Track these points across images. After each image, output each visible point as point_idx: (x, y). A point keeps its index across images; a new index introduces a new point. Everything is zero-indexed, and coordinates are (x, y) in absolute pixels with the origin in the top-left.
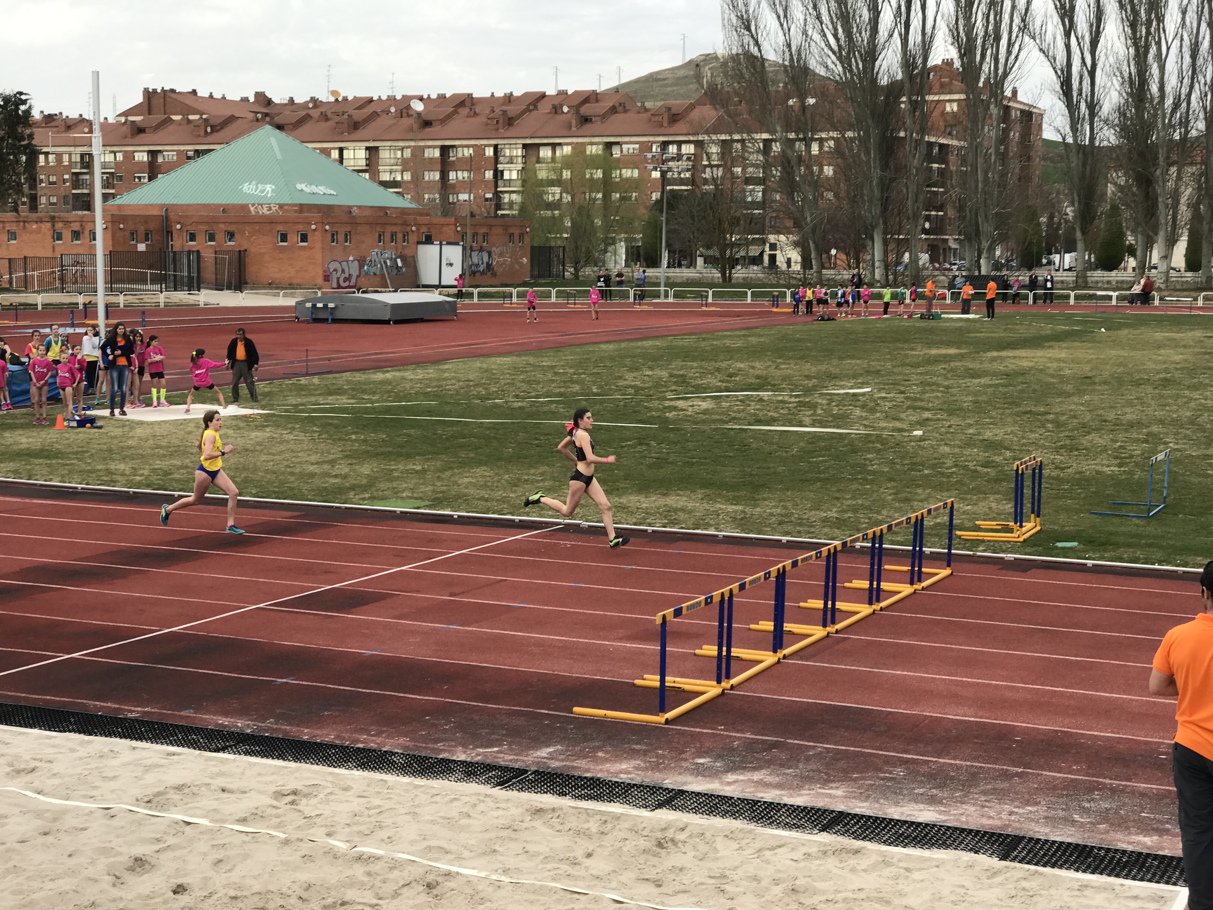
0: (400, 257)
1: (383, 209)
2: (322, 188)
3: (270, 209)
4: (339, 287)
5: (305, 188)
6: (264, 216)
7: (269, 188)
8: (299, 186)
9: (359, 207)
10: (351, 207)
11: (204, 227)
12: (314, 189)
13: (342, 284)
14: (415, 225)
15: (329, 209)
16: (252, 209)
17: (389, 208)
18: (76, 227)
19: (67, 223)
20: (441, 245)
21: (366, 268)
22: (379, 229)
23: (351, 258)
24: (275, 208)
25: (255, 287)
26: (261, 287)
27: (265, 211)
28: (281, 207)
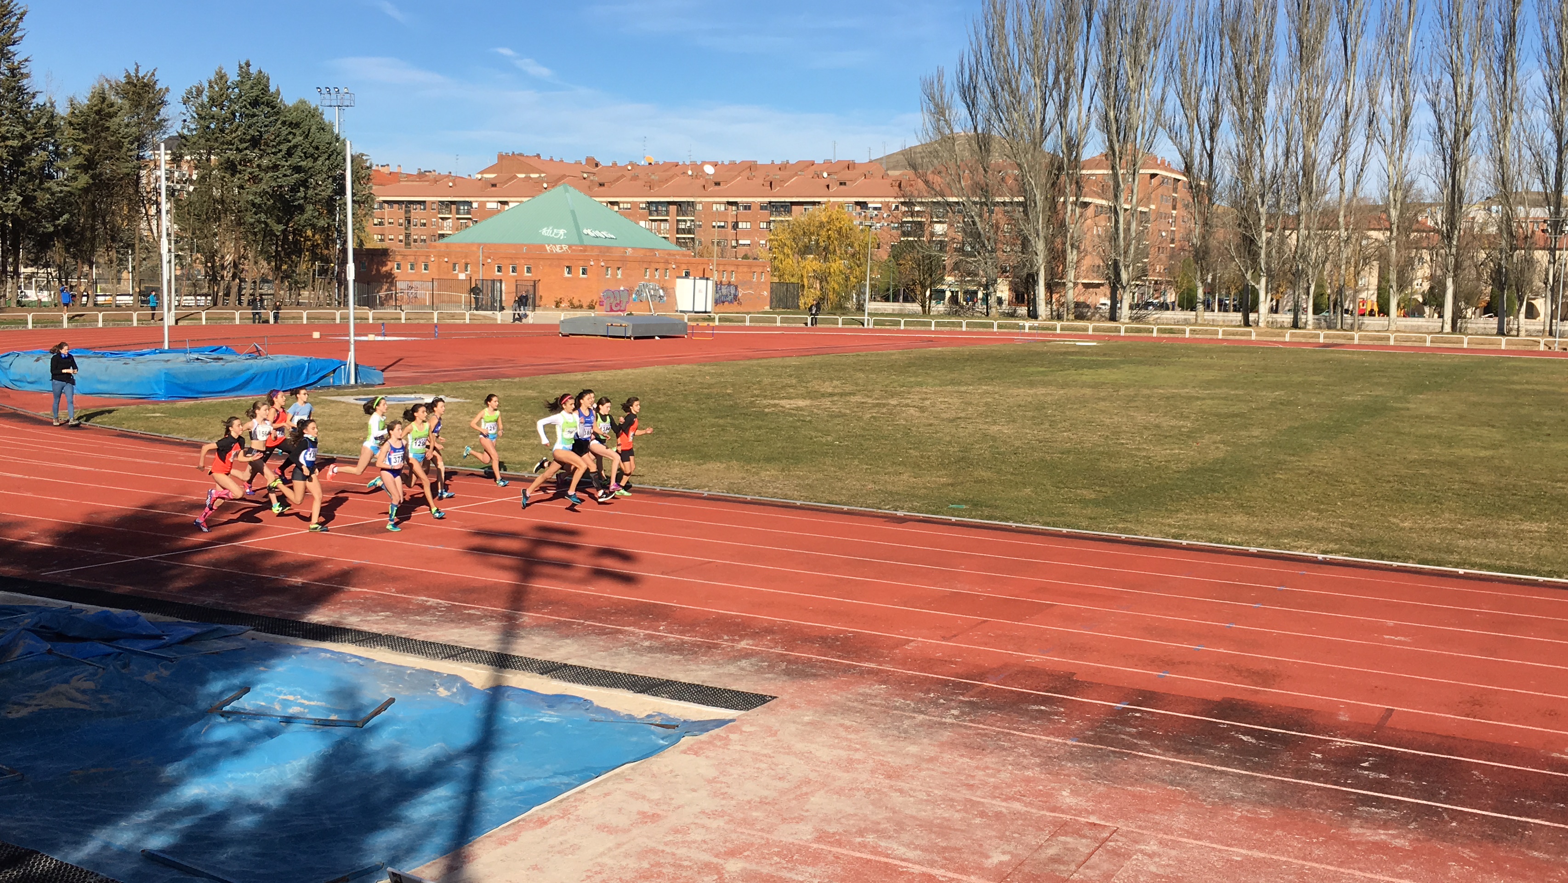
0: (662, 288)
1: (652, 250)
2: (604, 233)
3: (562, 248)
4: (612, 310)
5: (590, 233)
6: (557, 254)
7: (562, 232)
8: (585, 231)
9: (633, 248)
10: (626, 248)
11: (509, 261)
12: (598, 233)
13: (614, 309)
14: (675, 263)
15: (609, 249)
16: (548, 248)
17: (658, 250)
18: (412, 260)
19: (404, 256)
20: (695, 279)
21: (634, 296)
22: (645, 266)
23: (622, 288)
24: (565, 247)
25: (545, 309)
26: (550, 309)
27: (558, 250)
28: (570, 247)
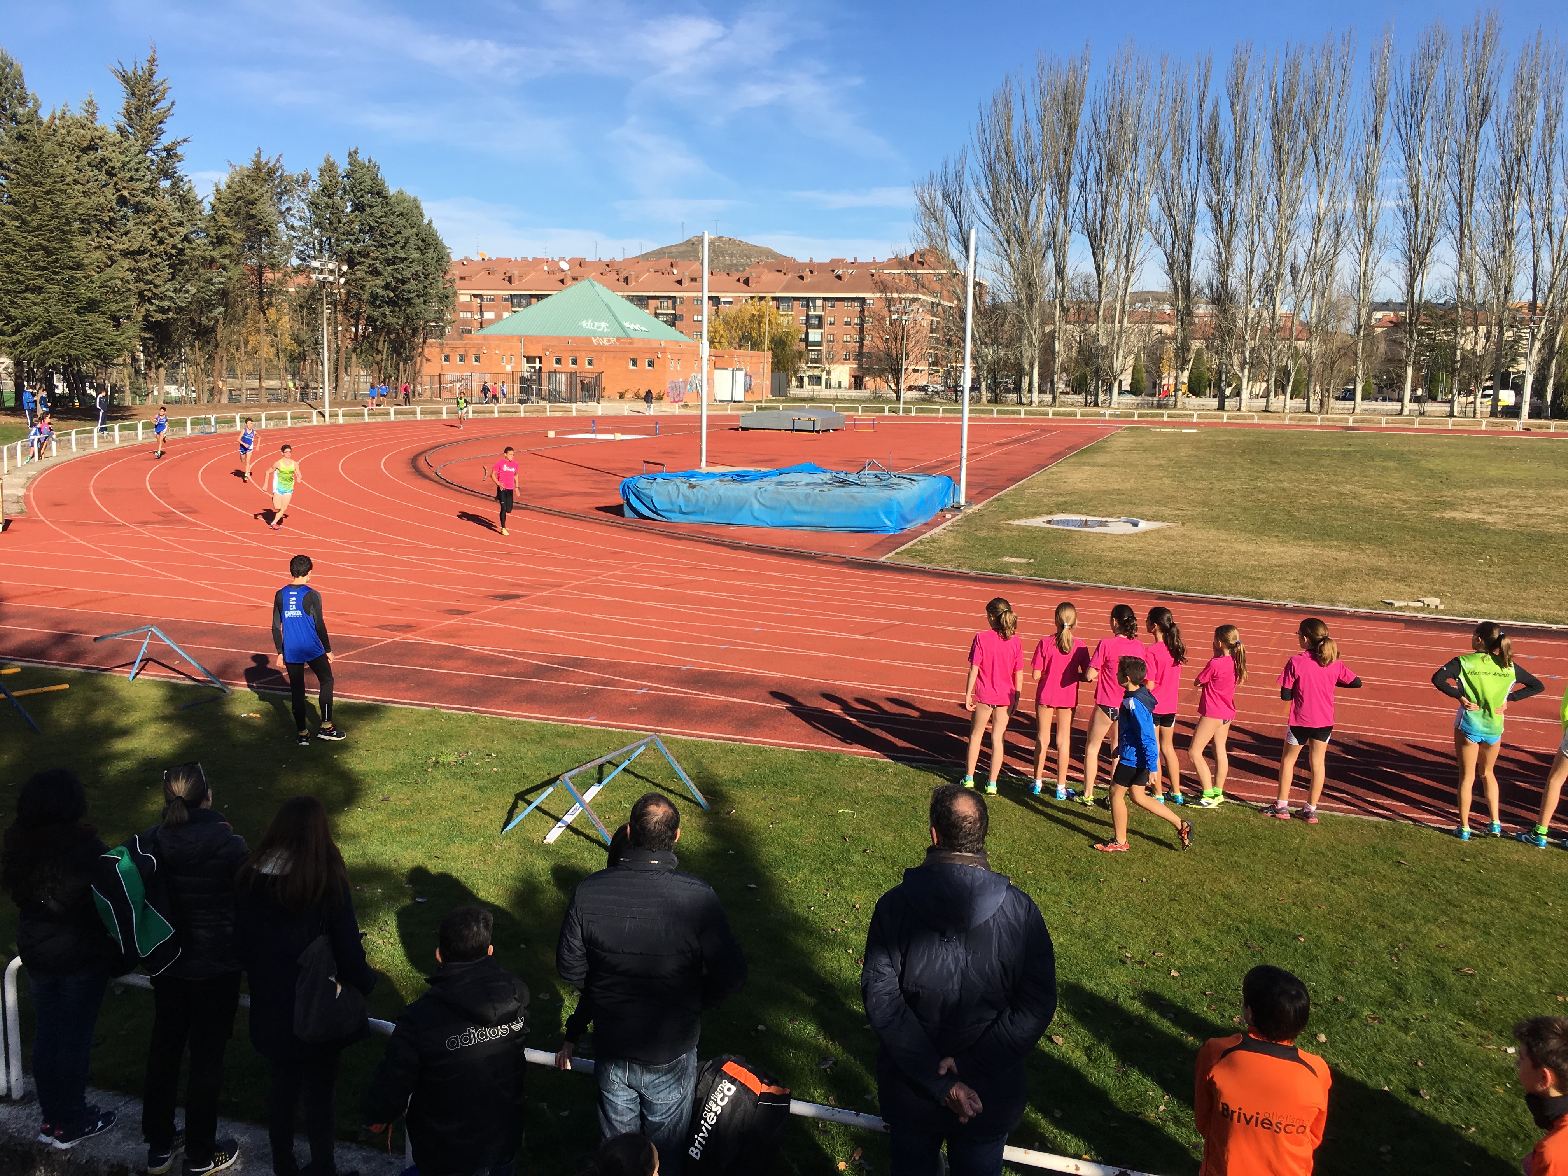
2: (639, 326)
3: (609, 341)
4: (674, 401)
5: (630, 326)
6: (604, 346)
7: (604, 325)
8: (625, 324)
9: (666, 341)
11: (570, 354)
12: (634, 326)
13: (676, 399)
16: (594, 340)
18: (462, 351)
19: (453, 348)
20: (733, 370)
21: (688, 387)
22: (695, 358)
23: (681, 380)
24: (613, 340)
25: (610, 399)
26: (613, 400)
27: (605, 342)
28: (618, 339)
